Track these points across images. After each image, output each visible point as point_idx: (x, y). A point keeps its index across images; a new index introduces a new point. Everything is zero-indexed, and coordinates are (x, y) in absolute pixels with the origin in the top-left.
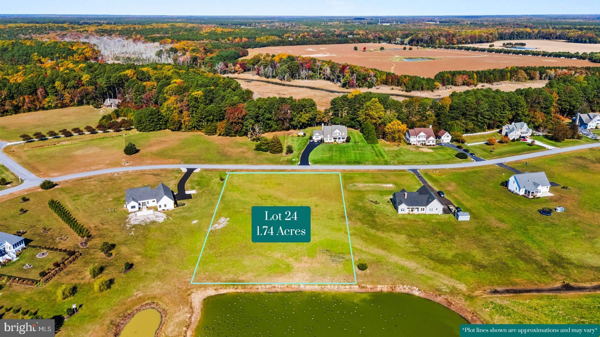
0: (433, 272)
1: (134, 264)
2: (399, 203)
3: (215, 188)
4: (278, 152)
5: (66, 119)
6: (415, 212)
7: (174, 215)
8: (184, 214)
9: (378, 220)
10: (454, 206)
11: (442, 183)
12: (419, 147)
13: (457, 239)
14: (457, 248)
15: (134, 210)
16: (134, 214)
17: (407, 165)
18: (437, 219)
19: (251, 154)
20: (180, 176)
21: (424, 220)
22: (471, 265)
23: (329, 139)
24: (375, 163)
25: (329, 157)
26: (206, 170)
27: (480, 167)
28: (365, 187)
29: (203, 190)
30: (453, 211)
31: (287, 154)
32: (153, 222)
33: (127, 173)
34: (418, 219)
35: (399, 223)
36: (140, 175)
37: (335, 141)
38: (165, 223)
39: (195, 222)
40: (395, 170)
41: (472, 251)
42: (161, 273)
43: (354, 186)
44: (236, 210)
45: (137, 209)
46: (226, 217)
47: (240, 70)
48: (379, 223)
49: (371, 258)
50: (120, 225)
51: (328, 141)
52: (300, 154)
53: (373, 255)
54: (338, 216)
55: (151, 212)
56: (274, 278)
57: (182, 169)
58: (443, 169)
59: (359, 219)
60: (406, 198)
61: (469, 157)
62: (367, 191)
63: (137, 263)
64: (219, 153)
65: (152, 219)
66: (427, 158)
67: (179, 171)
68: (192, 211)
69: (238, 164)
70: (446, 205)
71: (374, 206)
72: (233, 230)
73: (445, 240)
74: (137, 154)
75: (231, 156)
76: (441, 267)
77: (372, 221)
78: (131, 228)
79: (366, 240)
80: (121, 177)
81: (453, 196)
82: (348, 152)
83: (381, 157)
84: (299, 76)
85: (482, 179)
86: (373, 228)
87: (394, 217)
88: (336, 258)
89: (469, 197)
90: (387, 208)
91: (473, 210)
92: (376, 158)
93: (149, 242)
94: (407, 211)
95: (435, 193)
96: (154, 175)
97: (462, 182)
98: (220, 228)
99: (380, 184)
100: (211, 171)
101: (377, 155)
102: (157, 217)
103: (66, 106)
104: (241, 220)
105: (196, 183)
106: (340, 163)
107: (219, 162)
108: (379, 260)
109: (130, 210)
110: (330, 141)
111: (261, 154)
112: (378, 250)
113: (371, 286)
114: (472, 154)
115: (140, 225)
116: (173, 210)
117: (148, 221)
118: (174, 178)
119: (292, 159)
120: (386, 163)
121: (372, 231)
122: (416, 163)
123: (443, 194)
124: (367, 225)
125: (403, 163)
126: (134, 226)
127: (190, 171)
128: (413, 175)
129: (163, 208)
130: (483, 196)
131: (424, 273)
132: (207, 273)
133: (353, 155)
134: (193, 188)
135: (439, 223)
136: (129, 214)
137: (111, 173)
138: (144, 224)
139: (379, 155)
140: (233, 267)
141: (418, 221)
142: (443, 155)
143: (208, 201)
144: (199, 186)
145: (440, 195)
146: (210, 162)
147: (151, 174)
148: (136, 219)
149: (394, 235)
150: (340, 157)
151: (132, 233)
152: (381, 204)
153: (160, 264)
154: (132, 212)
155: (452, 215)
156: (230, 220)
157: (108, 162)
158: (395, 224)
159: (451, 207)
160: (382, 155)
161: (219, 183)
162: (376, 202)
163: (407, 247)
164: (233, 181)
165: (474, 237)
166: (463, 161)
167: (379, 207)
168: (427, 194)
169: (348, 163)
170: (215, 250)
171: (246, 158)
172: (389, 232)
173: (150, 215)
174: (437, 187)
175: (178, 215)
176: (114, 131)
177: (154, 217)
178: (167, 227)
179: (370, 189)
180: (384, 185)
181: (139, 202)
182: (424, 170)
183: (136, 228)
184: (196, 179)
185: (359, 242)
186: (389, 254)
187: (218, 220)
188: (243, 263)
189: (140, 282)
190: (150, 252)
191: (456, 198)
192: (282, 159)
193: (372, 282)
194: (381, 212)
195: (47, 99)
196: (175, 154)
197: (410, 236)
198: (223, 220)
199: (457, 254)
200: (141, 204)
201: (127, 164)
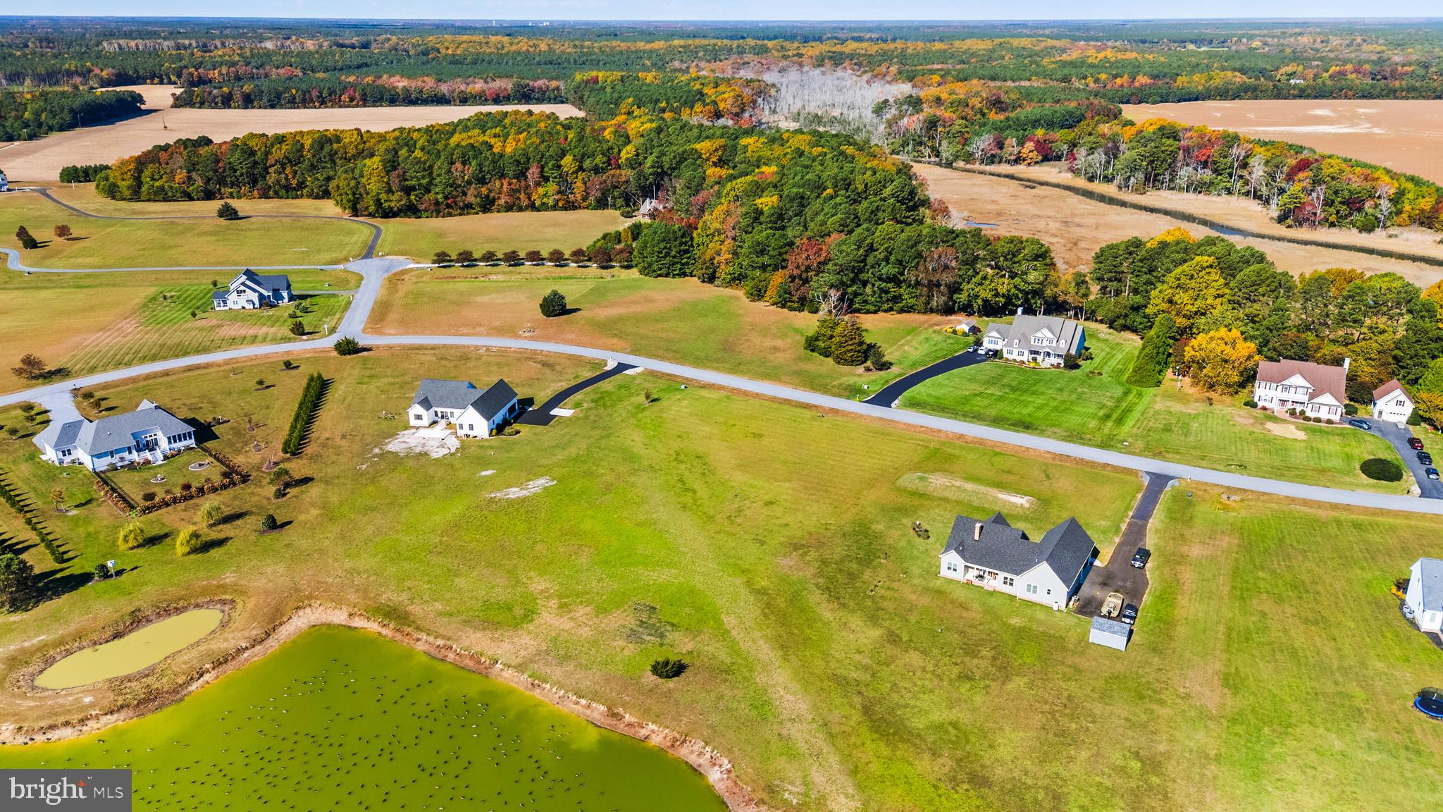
0: (821, 744)
1: (295, 522)
3: (616, 415)
4: (851, 363)
5: (550, 232)
7: (472, 449)
8: (489, 452)
9: (866, 576)
11: (1193, 530)
12: (1274, 419)
13: (1010, 686)
14: (975, 709)
15: (418, 423)
16: (414, 432)
17: (1162, 459)
20: (587, 376)
22: (950, 764)
23: (1015, 352)
24: (1073, 436)
25: (965, 397)
28: (947, 488)
29: (592, 412)
30: (1105, 612)
31: (867, 370)
32: (422, 455)
33: (503, 352)
34: (975, 604)
35: (912, 597)
36: (520, 359)
37: (1035, 359)
38: (439, 462)
39: (488, 473)
40: (1104, 466)
41: (1008, 730)
42: (306, 553)
43: (925, 478)
44: (594, 469)
45: (425, 422)
46: (553, 479)
47: (1031, 155)
48: (858, 585)
49: (723, 657)
50: (367, 445)
51: (1014, 356)
52: (901, 375)
53: (735, 652)
55: (446, 434)
56: (468, 629)
57: (610, 361)
59: (823, 562)
60: (977, 538)
62: (943, 499)
63: (300, 522)
64: (724, 341)
65: (427, 448)
67: (598, 365)
68: (509, 451)
71: (904, 541)
72: (532, 508)
74: (561, 317)
75: (740, 352)
78: (375, 456)
80: (483, 357)
81: (1178, 574)
83: (1110, 424)
84: (1171, 180)
88: (646, 631)
90: (933, 553)
92: (1093, 424)
93: (369, 489)
94: (965, 576)
98: (514, 497)
99: (995, 491)
100: (662, 377)
101: (1108, 416)
102: (441, 446)
103: (575, 208)
105: (597, 397)
107: (701, 361)
108: (734, 668)
109: (413, 422)
110: (1019, 358)
112: (764, 646)
113: (633, 720)
114: (1429, 472)
116: (483, 441)
117: (419, 450)
118: (572, 376)
119: (863, 385)
121: (816, 598)
122: (1197, 460)
125: (1158, 453)
126: (385, 455)
127: (622, 367)
128: (1141, 489)
129: (466, 430)
130: (1280, 601)
131: (798, 736)
132: (372, 578)
134: (577, 406)
135: (1023, 629)
137: (477, 346)
139: (1113, 419)
141: (967, 609)
142: (1319, 455)
143: (566, 438)
144: (593, 404)
145: (1132, 561)
148: (405, 442)
151: (365, 467)
152: (933, 539)
153: (330, 535)
154: (413, 427)
156: (555, 485)
157: (497, 324)
159: (1114, 601)
160: (1122, 418)
161: (637, 406)
162: (923, 534)
164: (673, 408)
165: (1071, 699)
167: (914, 546)
170: (445, 539)
172: (854, 611)
173: (435, 440)
175: (477, 452)
176: (598, 268)
177: (437, 444)
180: (1004, 496)
181: (435, 409)
183: (382, 459)
184: (609, 388)
185: (747, 612)
187: (531, 480)
188: (456, 580)
189: (257, 558)
190: (345, 508)
191: (1178, 580)
195: (541, 191)
196: (635, 330)
197: (891, 637)
198: (538, 484)
199: (951, 724)
200: (440, 415)
201: (527, 334)
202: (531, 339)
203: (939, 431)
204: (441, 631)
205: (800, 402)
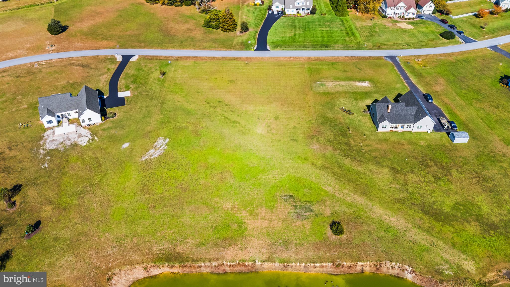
0: (429, 238)
1: (42, 220)
2: (380, 118)
3: (153, 88)
4: (231, 30)
6: (400, 129)
7: (100, 132)
8: (113, 131)
9: (352, 142)
10: (446, 118)
11: (428, 79)
13: (454, 176)
14: (456, 193)
15: (50, 125)
16: (51, 131)
17: (383, 49)
18: (426, 140)
19: (199, 33)
20: (113, 67)
21: (410, 142)
22: (477, 224)
23: (291, 10)
24: (346, 47)
25: (292, 37)
26: (145, 58)
27: (470, 52)
28: (335, 87)
29: (139, 90)
30: (446, 127)
31: (241, 32)
32: (75, 146)
33: (49, 64)
34: (403, 141)
35: (379, 146)
36: (65, 66)
37: (298, 12)
38: (88, 147)
39: (126, 145)
40: (370, 58)
41: (476, 198)
42: (75, 240)
43: (322, 85)
44: (178, 124)
45: (55, 123)
46: (165, 138)
48: (355, 148)
49: (346, 210)
50: (31, 149)
51: (290, 12)
52: (256, 32)
53: (349, 205)
54: (303, 136)
55: (73, 127)
56: (222, 249)
57: (116, 56)
58: (427, 55)
59: (329, 141)
60: (389, 111)
61: (457, 38)
62: (337, 92)
63: (46, 219)
64: (161, 31)
65: (73, 140)
66: (408, 39)
67: (112, 60)
68: (123, 128)
69: (183, 48)
70: (436, 116)
71: (347, 119)
72: (173, 160)
73: (439, 178)
74: (64, 33)
75: (175, 35)
76: (438, 226)
77: (346, 144)
78: (45, 155)
79: (338, 177)
80: (43, 70)
81: (443, 101)
82: (313, 30)
83: (352, 37)
85: (476, 73)
86: (347, 156)
87: (373, 138)
88: (302, 211)
89: (462, 102)
90: (363, 121)
91: (470, 125)
92: (347, 39)
93: (66, 180)
94: (388, 129)
95: (420, 96)
96: (83, 66)
97: (452, 78)
98: (156, 156)
99: (353, 83)
100: (151, 59)
101: (348, 33)
102: (80, 136)
104: (183, 142)
105: (132, 79)
106: (305, 47)
107: (161, 45)
108: (357, 214)
109: (47, 125)
110: (292, 13)
111: (211, 32)
112: (356, 196)
113: (349, 264)
114: (460, 32)
115: (57, 150)
116: (100, 125)
117: (68, 143)
118: (106, 70)
119: (247, 42)
120: (359, 48)
121: (346, 162)
122: (393, 46)
123: (431, 99)
124: (339, 151)
125: (379, 47)
126: (50, 153)
127: (126, 58)
128: (392, 66)
129: (87, 122)
130: (480, 101)
131: (417, 238)
132: (135, 240)
133: (319, 35)
134: (127, 88)
135: (429, 146)
136: (45, 130)
137: (31, 63)
138: (62, 149)
139: (350, 35)
140: (169, 227)
141: (403, 145)
142: (424, 34)
143: (144, 110)
144: (135, 85)
145: (427, 100)
146: (149, 45)
147: (78, 65)
148: (53, 140)
149: (374, 168)
150: (305, 37)
151: (46, 165)
152: (355, 115)
153: (75, 221)
154: (49, 128)
155: (444, 133)
156: (170, 141)
158: (375, 150)
159: (444, 121)
160: (353, 34)
161: (159, 80)
162: (350, 113)
163: (392, 190)
164: (177, 76)
165: (476, 172)
166: (449, 42)
167: (353, 120)
168: (415, 105)
169: (314, 47)
170: (147, 196)
171: (192, 39)
172: (367, 163)
173: (71, 133)
174: (422, 86)
175: (105, 134)
177: (76, 136)
178: (90, 153)
179: (341, 89)
181: (57, 114)
182: (405, 57)
183: (52, 156)
184: (133, 72)
185: (330, 181)
186: (370, 203)
187: (154, 142)
188: (182, 220)
189: (46, 257)
190: (65, 199)
191: (446, 103)
192: (236, 41)
193: (351, 258)
194: (356, 129)
196: (110, 33)
197: (394, 170)
198: (161, 143)
199: (457, 204)
200: (61, 117)
201: (51, 49)
202: (58, 51)
203: (299, 58)
204: (208, 256)
205: (230, 57)
